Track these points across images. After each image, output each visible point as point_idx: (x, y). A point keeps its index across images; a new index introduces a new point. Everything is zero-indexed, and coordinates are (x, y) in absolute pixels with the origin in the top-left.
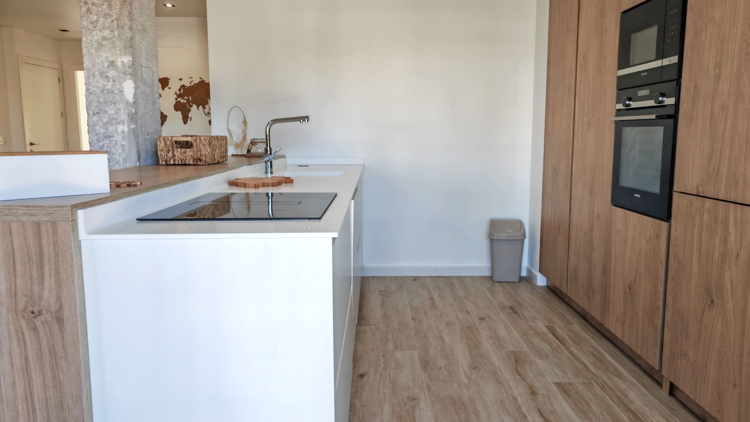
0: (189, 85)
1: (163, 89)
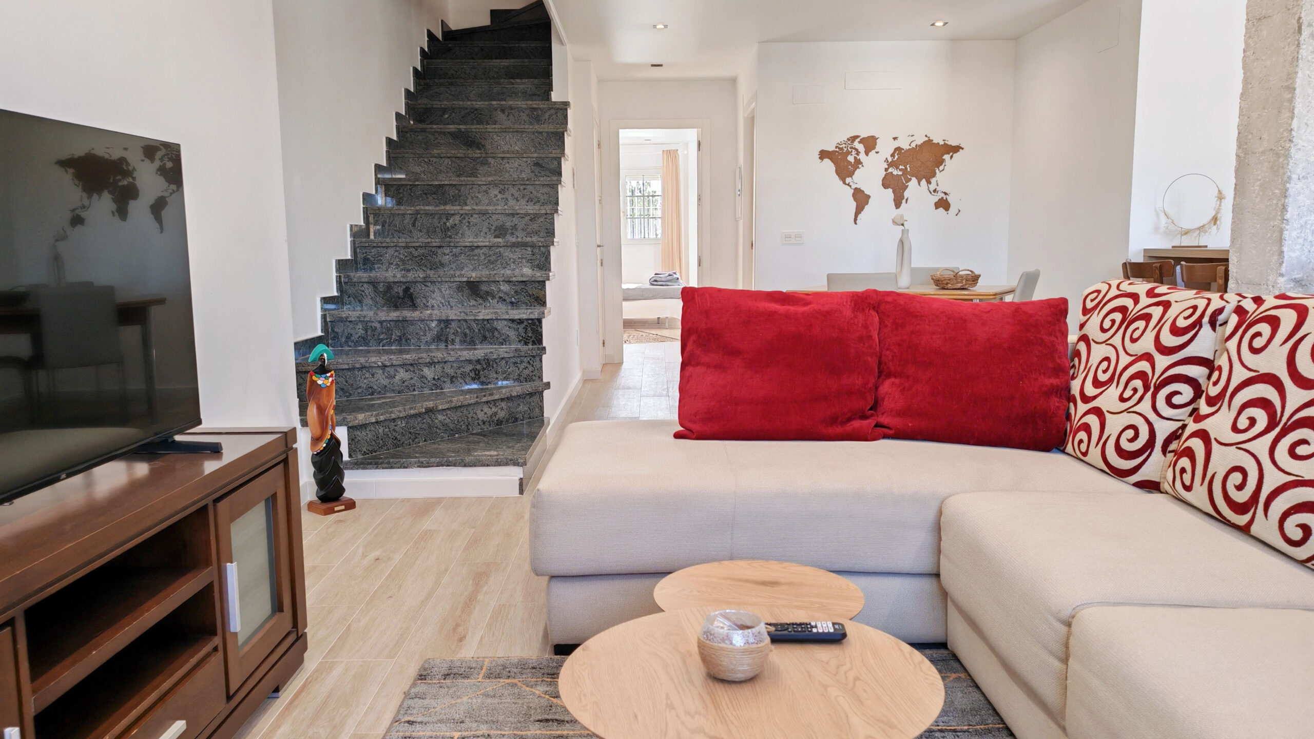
0: (909, 147)
1: (867, 153)
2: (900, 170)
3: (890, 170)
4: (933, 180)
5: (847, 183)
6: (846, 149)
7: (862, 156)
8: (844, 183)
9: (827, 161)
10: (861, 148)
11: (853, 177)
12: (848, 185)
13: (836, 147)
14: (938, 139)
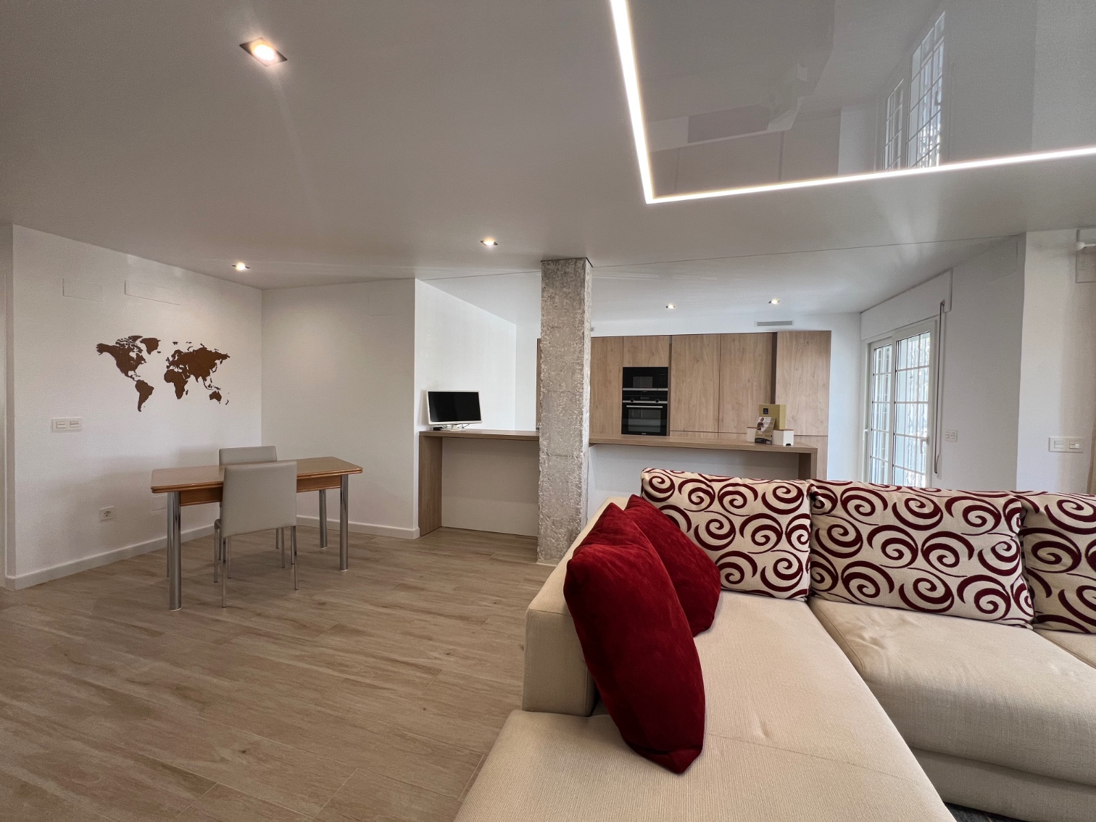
0: (187, 351)
1: (149, 352)
2: (181, 368)
3: (171, 368)
4: (208, 378)
5: (130, 375)
6: (127, 346)
7: (144, 354)
8: (127, 375)
9: (107, 355)
10: (143, 347)
11: (136, 370)
12: (131, 377)
13: (117, 343)
14: (210, 348)
